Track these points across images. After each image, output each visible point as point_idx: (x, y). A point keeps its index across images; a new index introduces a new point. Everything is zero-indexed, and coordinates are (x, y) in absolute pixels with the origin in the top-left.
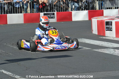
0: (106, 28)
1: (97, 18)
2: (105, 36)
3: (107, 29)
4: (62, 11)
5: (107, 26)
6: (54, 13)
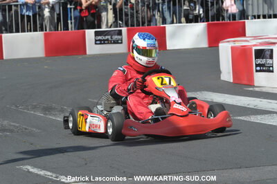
0: (257, 65)
1: (234, 41)
2: (253, 86)
3: (258, 68)
5: (259, 61)
6: (121, 31)
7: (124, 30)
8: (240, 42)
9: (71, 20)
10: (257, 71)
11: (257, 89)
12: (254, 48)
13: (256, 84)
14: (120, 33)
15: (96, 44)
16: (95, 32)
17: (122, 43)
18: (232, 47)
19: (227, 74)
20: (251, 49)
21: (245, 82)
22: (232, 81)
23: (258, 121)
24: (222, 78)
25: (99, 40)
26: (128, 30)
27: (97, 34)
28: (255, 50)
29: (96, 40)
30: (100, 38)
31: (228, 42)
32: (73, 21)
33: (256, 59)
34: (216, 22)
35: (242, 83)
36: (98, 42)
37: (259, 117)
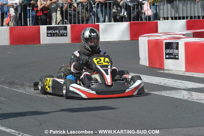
0: (166, 54)
1: (148, 36)
2: (163, 69)
3: (167, 56)
5: (168, 51)
6: (66, 27)
7: (69, 26)
8: (154, 37)
9: (30, 18)
10: (166, 58)
11: (166, 72)
12: (165, 41)
13: (165, 68)
14: (65, 28)
15: (47, 36)
16: (47, 27)
17: (67, 36)
18: (148, 41)
19: (144, 60)
20: (163, 42)
21: (158, 66)
22: (148, 66)
23: (167, 95)
24: (141, 63)
26: (71, 27)
27: (48, 29)
28: (165, 43)
29: (48, 34)
30: (50, 32)
31: (145, 36)
32: (31, 19)
33: (166, 49)
34: (136, 22)
35: (155, 67)
36: (49, 35)
37: (168, 92)
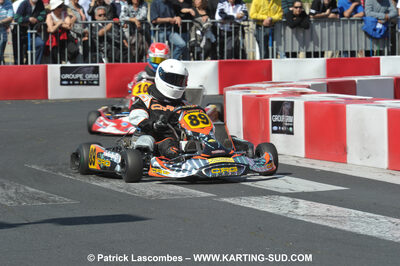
0: (274, 124)
3: (275, 128)
4: (125, 60)
5: (277, 118)
6: (98, 67)
7: (102, 67)
9: (32, 49)
10: (274, 132)
12: (271, 99)
14: (96, 70)
15: (62, 84)
16: (62, 68)
17: (98, 85)
18: (244, 97)
25: (67, 80)
26: (107, 66)
27: (64, 70)
28: (273, 102)
29: (62, 80)
30: (67, 76)
32: (34, 51)
33: (272, 114)
36: (65, 82)
37: (253, 199)
